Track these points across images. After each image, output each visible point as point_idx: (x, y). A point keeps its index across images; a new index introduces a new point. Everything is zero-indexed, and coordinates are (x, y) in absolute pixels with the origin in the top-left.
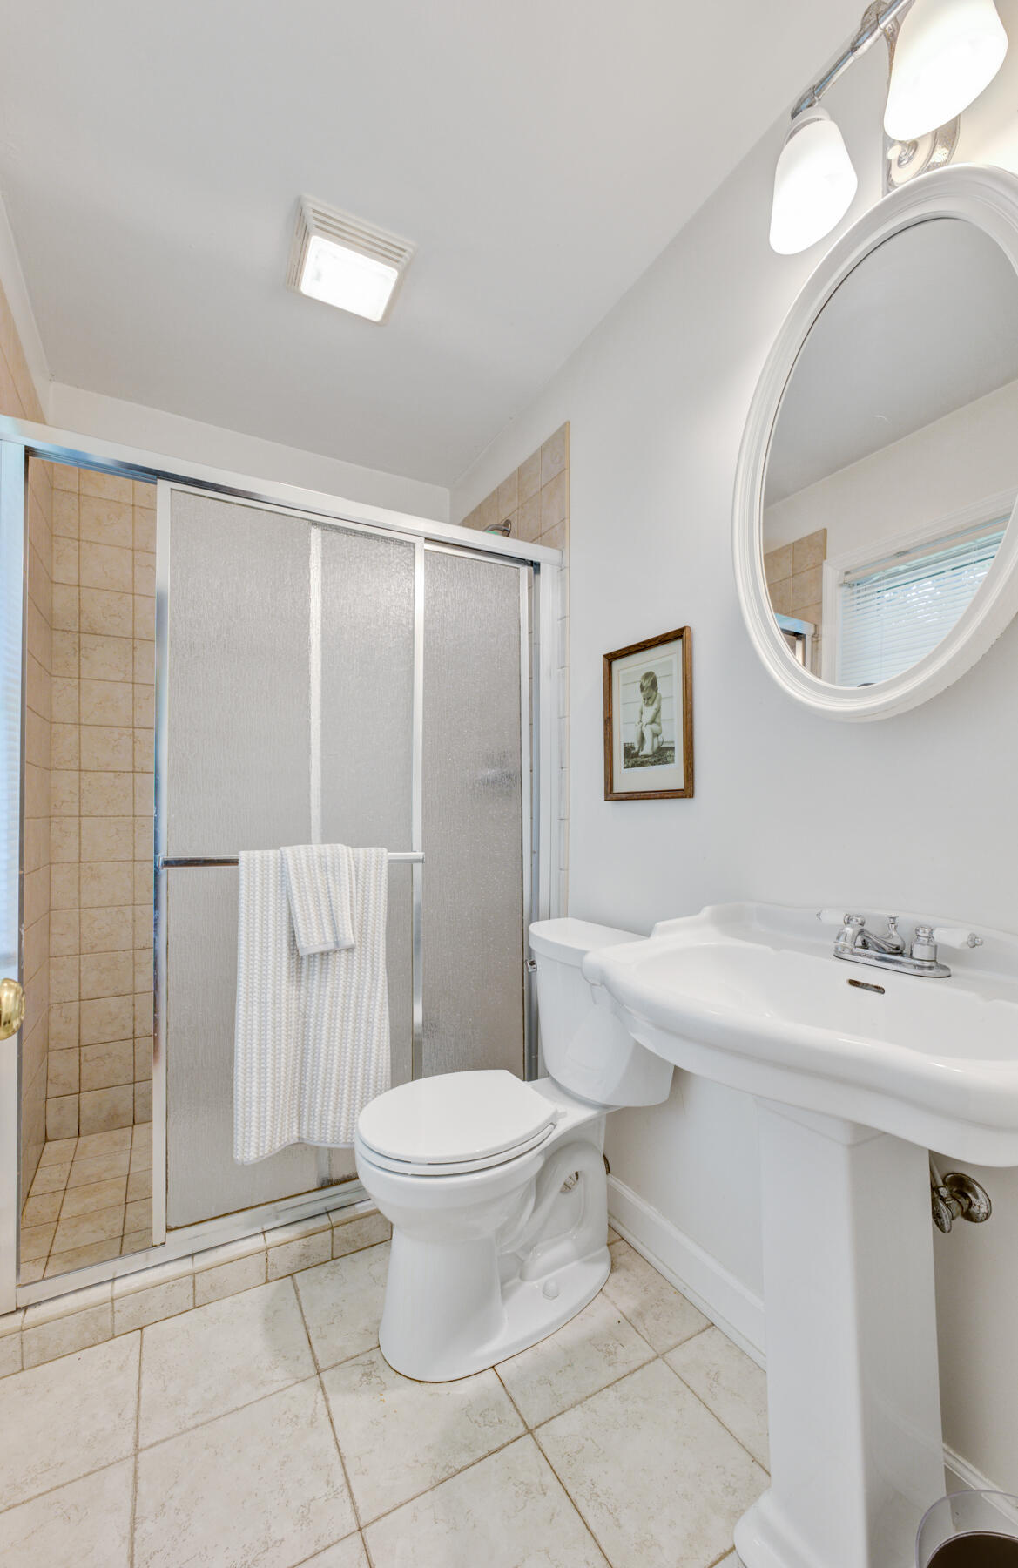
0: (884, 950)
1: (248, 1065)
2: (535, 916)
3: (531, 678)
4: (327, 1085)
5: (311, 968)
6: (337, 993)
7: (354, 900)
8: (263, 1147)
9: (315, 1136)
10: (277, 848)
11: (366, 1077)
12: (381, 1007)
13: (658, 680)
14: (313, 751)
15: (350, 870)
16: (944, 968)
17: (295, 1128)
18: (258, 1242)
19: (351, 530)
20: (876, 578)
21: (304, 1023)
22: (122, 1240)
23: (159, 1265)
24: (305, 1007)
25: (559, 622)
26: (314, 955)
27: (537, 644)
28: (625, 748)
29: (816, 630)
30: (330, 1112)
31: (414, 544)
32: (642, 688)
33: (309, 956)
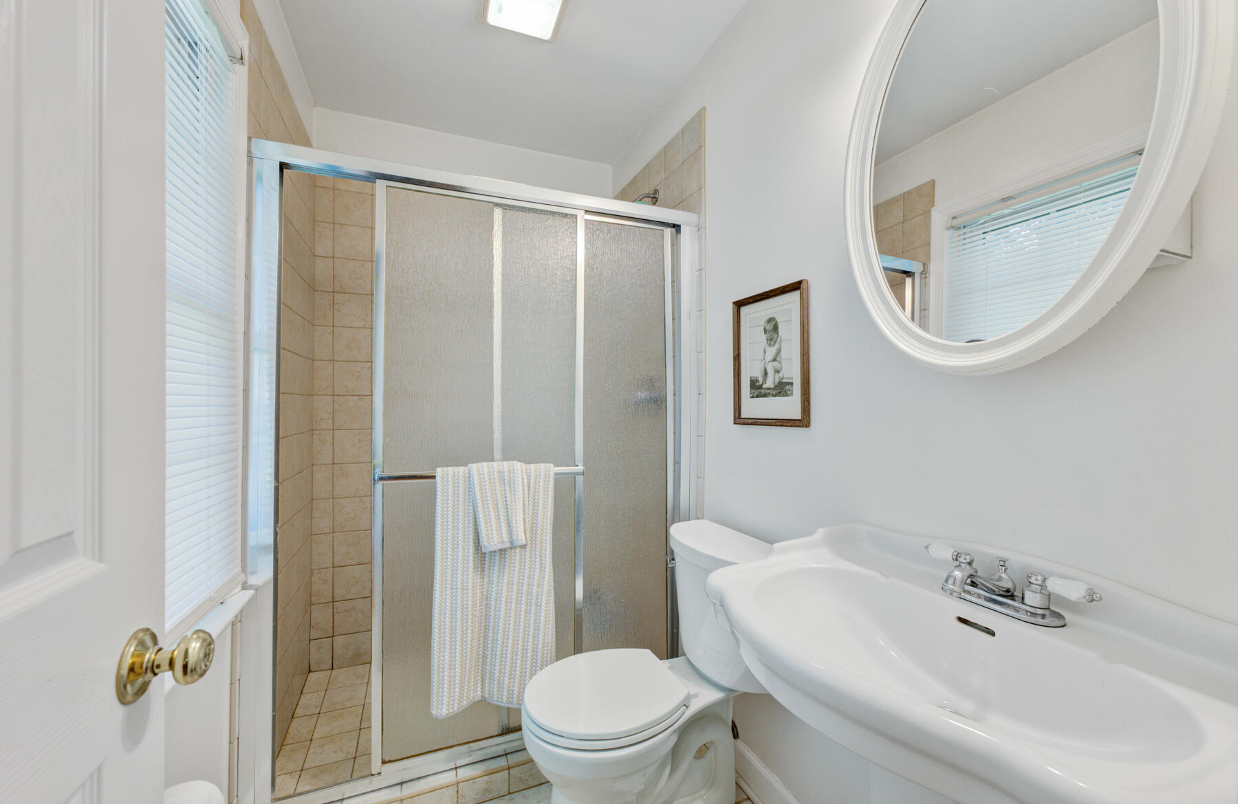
0: (994, 591)
1: (442, 638)
2: (677, 518)
3: (673, 319)
4: (504, 655)
5: (493, 561)
6: (513, 581)
7: (527, 507)
8: (453, 705)
9: (494, 697)
10: (466, 465)
11: (535, 650)
12: (548, 593)
13: (779, 324)
14: (495, 386)
15: (523, 482)
16: (1059, 616)
17: (479, 689)
18: (450, 777)
19: (525, 208)
20: (980, 222)
21: (487, 604)
22: (354, 762)
23: (376, 790)
24: (488, 592)
25: (697, 273)
26: (495, 551)
27: (679, 292)
28: (751, 381)
29: (924, 269)
30: (506, 678)
31: (576, 216)
32: (765, 331)
33: (491, 552)
